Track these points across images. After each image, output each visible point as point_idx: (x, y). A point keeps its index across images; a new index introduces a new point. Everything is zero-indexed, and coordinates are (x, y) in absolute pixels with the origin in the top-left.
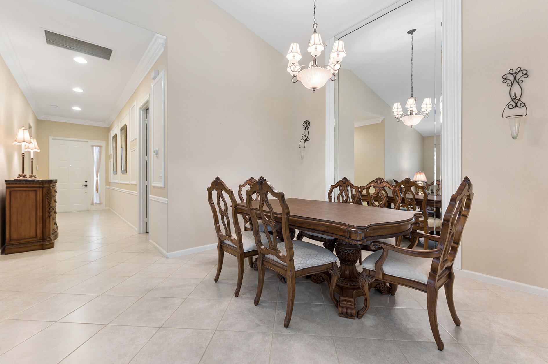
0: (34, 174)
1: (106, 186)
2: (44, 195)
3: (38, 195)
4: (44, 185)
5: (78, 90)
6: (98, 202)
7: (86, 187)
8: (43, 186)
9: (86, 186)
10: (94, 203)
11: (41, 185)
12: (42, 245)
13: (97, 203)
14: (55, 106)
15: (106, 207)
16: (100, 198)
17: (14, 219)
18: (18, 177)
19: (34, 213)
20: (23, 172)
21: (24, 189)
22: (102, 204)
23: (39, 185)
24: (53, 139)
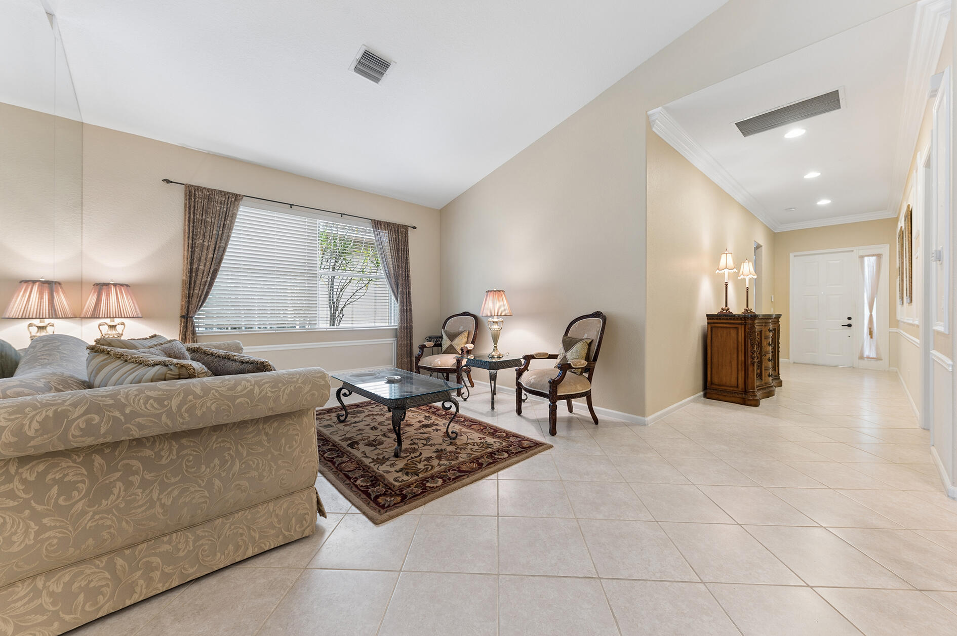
0: (749, 308)
1: (890, 328)
2: (746, 334)
3: (740, 334)
4: (747, 322)
5: (812, 175)
6: (873, 355)
7: (849, 328)
8: (745, 323)
9: (850, 325)
10: (865, 356)
11: (743, 322)
12: (744, 399)
13: (871, 356)
14: (791, 208)
15: (889, 367)
16: (877, 349)
17: (715, 360)
18: (721, 312)
19: (735, 356)
20: (726, 306)
21: (725, 325)
22: (881, 359)
23: (741, 322)
24: (795, 256)
